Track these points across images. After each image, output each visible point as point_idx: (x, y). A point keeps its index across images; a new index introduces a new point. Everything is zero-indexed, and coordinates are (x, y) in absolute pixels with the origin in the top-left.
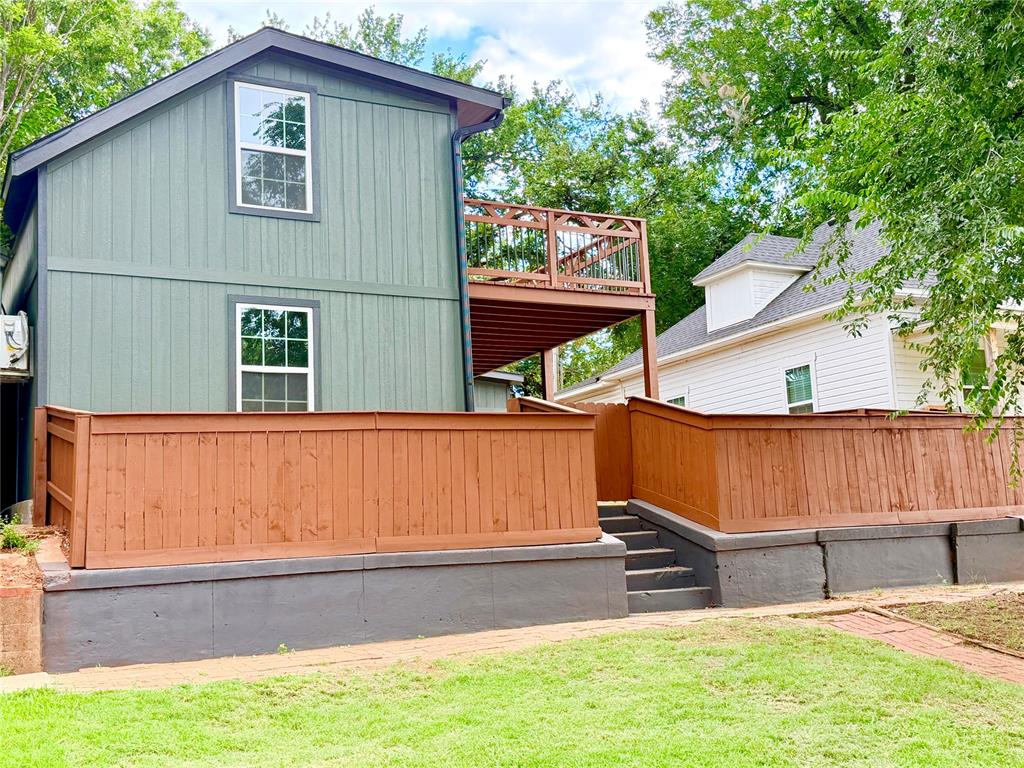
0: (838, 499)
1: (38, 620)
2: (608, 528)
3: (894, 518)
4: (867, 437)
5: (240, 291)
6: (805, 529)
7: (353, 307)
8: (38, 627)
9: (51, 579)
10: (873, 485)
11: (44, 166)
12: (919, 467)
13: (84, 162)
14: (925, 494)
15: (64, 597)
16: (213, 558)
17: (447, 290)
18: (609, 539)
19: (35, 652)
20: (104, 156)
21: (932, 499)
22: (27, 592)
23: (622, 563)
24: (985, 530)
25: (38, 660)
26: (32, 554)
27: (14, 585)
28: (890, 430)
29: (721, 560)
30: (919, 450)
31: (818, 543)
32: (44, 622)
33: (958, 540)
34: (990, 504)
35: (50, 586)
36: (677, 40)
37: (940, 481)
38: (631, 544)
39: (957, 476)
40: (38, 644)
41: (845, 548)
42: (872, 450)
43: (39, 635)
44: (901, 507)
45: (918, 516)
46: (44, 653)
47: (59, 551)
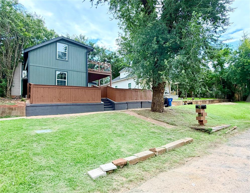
0: (130, 99)
1: (25, 110)
2: (102, 101)
3: (135, 101)
4: (133, 92)
5: (57, 70)
6: (125, 102)
7: (73, 72)
8: (25, 111)
9: (27, 105)
10: (134, 97)
11: (29, 51)
12: (139, 95)
13: (35, 51)
14: (139, 98)
15: (29, 107)
16: (50, 103)
17: (85, 71)
18: (102, 102)
19: (25, 114)
20: (38, 51)
21: (140, 99)
22: (23, 106)
23: (103, 105)
24: (145, 102)
25: (25, 115)
26: (25, 102)
27: (22, 106)
28: (136, 91)
29: (115, 105)
30: (139, 93)
31: (127, 103)
32: (26, 110)
33: (142, 103)
34: (146, 100)
35: (27, 106)
36: (119, 43)
37: (141, 97)
38: (105, 103)
39: (143, 96)
40: (25, 113)
41: (130, 104)
42: (134, 93)
43: (25, 112)
44: (136, 100)
45: (138, 101)
46: (26, 114)
47: (29, 102)
